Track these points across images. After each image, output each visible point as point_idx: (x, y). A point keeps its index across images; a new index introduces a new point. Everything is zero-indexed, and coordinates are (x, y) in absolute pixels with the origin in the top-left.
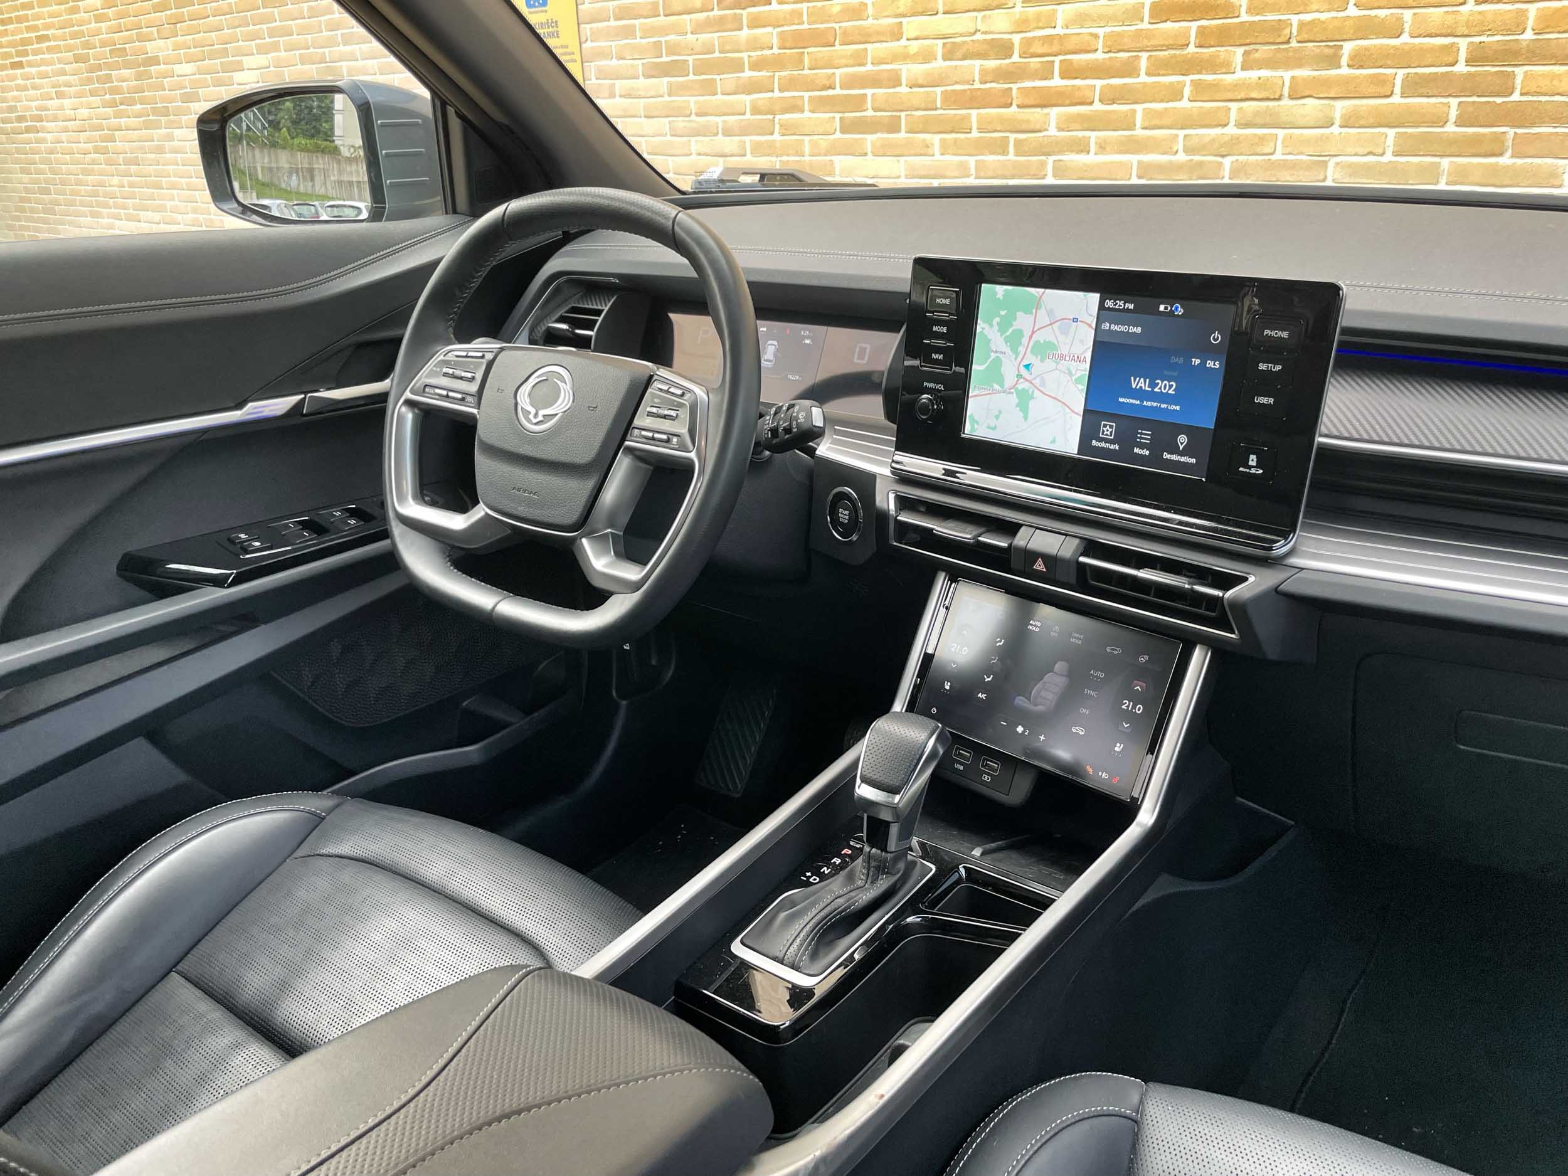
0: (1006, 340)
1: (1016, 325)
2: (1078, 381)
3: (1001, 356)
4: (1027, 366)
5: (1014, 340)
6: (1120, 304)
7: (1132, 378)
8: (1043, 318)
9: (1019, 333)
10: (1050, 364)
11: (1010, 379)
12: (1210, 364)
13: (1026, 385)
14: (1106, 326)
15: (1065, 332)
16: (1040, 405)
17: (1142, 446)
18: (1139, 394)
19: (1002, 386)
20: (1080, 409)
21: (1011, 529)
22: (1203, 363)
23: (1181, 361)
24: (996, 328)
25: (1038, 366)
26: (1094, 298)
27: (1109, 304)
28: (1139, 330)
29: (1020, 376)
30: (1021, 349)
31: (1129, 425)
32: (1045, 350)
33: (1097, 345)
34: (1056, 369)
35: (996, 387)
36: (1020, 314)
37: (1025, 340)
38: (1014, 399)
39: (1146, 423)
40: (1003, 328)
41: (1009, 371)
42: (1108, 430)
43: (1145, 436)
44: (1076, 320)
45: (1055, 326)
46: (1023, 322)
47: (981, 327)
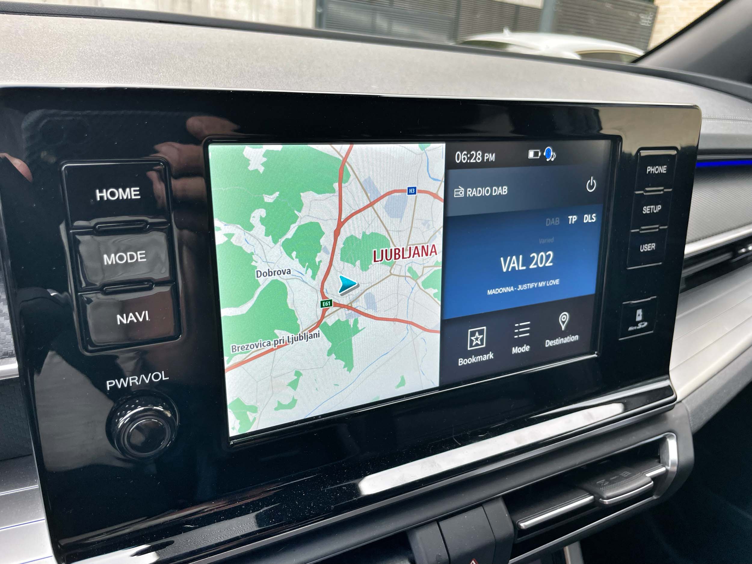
1: (302, 215)
2: (427, 284)
3: (282, 278)
5: (304, 245)
6: (478, 156)
7: (502, 259)
8: (354, 196)
9: (311, 230)
10: (379, 270)
11: (307, 314)
12: (588, 219)
15: (397, 213)
16: (371, 337)
17: (520, 343)
19: (294, 330)
22: (581, 219)
23: (556, 221)
24: (260, 230)
27: (461, 157)
28: (504, 190)
30: (323, 258)
32: (367, 249)
34: (391, 274)
35: (282, 334)
36: (307, 197)
37: (326, 241)
38: (321, 344)
40: (275, 227)
41: (303, 299)
45: (380, 206)
46: (316, 209)
47: (226, 233)
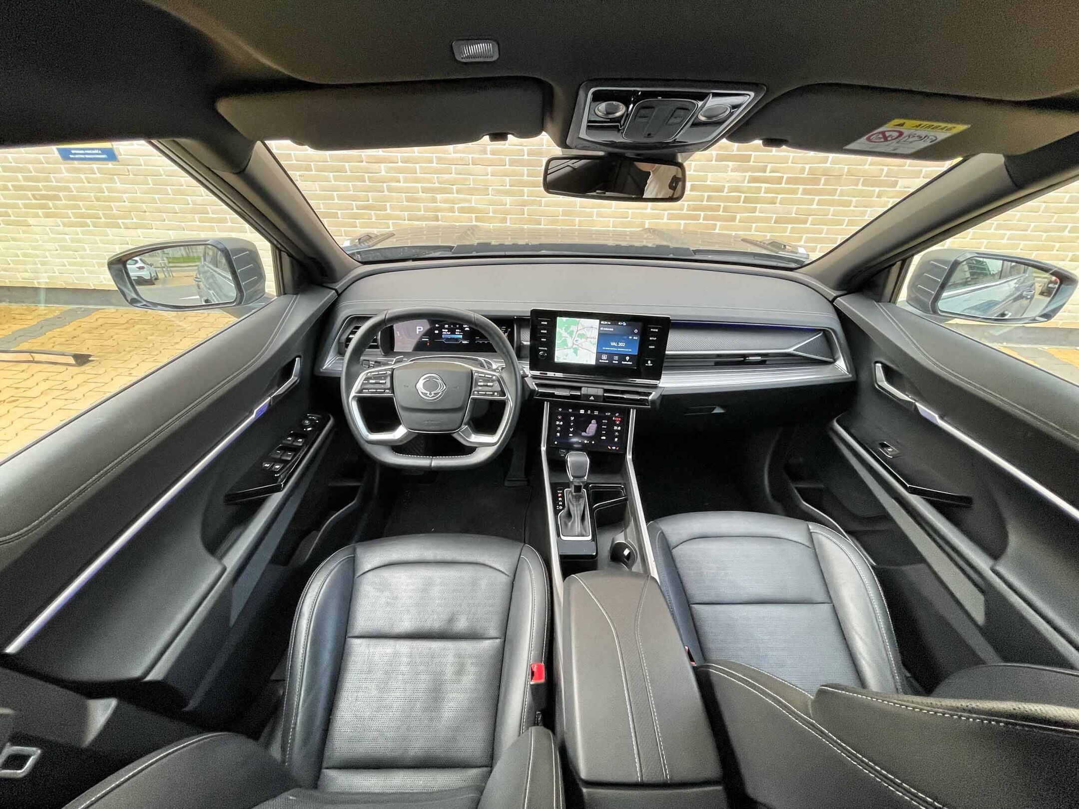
0: (568, 333)
1: (571, 329)
2: (594, 344)
3: (566, 338)
4: (576, 341)
5: (571, 334)
6: (606, 323)
7: (611, 342)
8: (580, 327)
9: (573, 331)
10: (583, 340)
11: (570, 345)
12: (634, 338)
13: (576, 346)
14: (602, 329)
15: (588, 331)
16: (581, 352)
17: (615, 360)
18: (614, 347)
19: (567, 346)
20: (595, 352)
21: (579, 389)
22: (633, 337)
23: (625, 337)
24: (564, 330)
25: (580, 341)
26: (598, 321)
27: (602, 322)
28: (612, 330)
29: (573, 344)
30: (574, 336)
31: (611, 356)
32: (582, 336)
33: (599, 334)
34: (586, 341)
35: (565, 347)
36: (572, 326)
37: (575, 333)
38: (572, 350)
39: (616, 354)
40: (566, 330)
41: (570, 342)
42: (604, 357)
43: (616, 358)
44: (592, 327)
45: (585, 329)
46: (574, 328)
47: (558, 329)
